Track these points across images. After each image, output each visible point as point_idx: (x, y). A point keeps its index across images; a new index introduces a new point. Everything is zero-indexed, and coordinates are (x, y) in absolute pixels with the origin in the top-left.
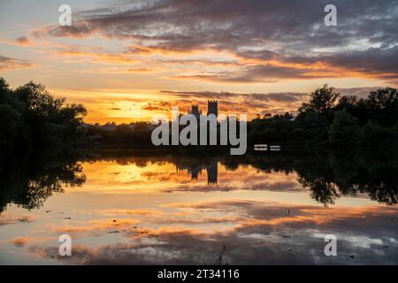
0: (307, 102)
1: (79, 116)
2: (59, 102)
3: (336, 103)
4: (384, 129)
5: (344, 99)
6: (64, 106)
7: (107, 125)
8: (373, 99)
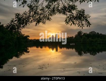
0: (77, 34)
1: (28, 38)
2: (24, 35)
3: (83, 34)
4: (93, 40)
5: (84, 34)
6: (25, 36)
7: (34, 39)
8: (90, 34)
